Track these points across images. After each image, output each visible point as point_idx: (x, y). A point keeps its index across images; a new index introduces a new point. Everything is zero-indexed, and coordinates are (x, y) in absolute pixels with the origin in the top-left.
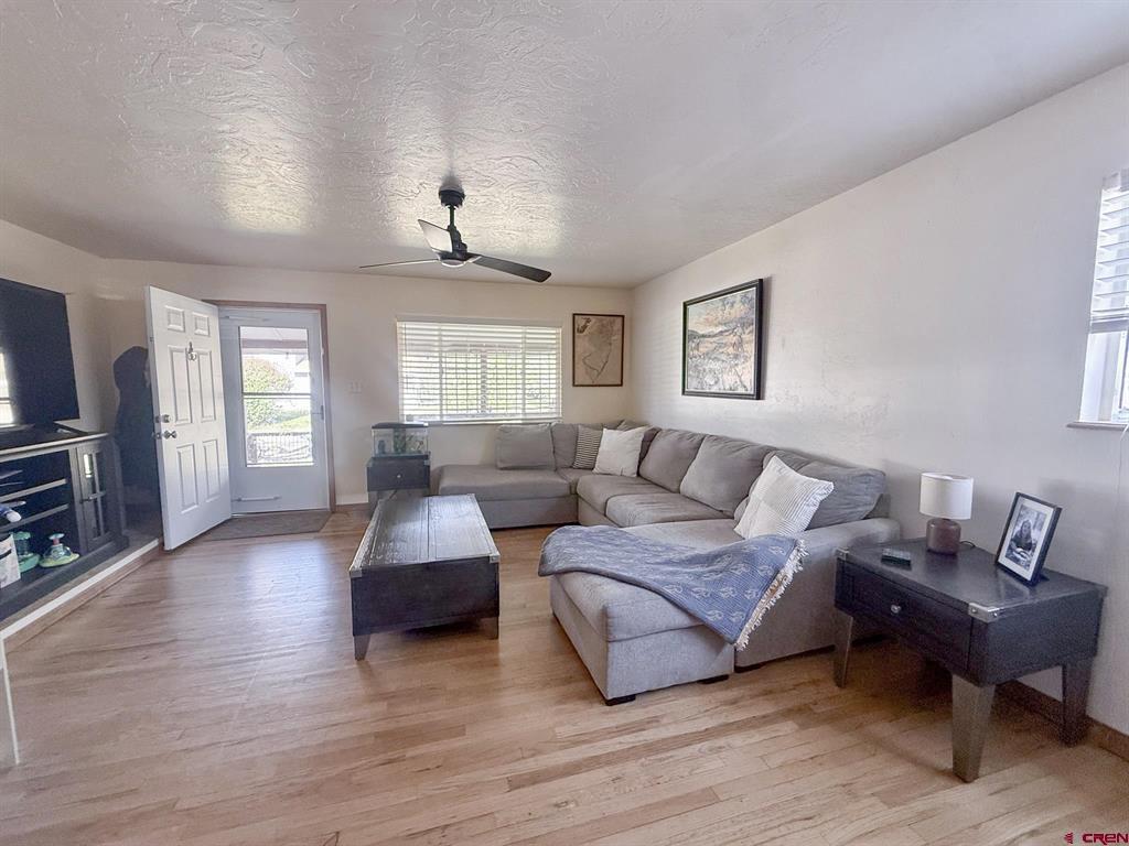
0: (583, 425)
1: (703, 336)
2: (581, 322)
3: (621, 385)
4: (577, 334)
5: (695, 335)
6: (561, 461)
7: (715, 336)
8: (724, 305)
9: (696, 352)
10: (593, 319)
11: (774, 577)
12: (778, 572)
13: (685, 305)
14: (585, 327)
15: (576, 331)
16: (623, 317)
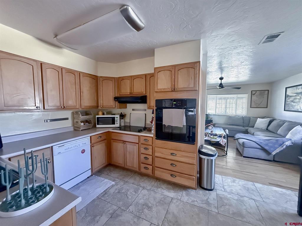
0: (252, 117)
1: (291, 96)
2: (254, 92)
3: (267, 108)
4: (252, 95)
5: (288, 96)
6: (245, 125)
7: (294, 96)
8: (297, 89)
9: (288, 100)
10: (258, 92)
11: (283, 144)
12: (284, 143)
13: (286, 88)
14: (255, 93)
15: (252, 94)
16: (268, 90)
